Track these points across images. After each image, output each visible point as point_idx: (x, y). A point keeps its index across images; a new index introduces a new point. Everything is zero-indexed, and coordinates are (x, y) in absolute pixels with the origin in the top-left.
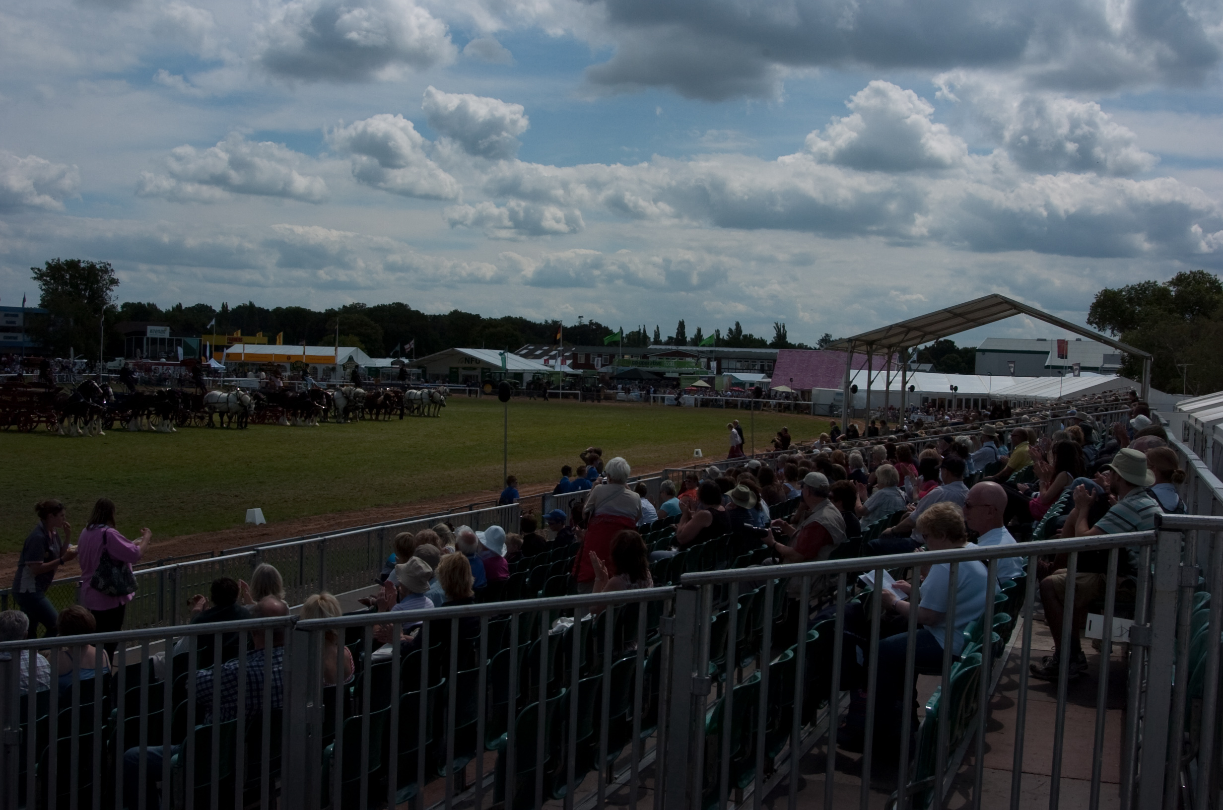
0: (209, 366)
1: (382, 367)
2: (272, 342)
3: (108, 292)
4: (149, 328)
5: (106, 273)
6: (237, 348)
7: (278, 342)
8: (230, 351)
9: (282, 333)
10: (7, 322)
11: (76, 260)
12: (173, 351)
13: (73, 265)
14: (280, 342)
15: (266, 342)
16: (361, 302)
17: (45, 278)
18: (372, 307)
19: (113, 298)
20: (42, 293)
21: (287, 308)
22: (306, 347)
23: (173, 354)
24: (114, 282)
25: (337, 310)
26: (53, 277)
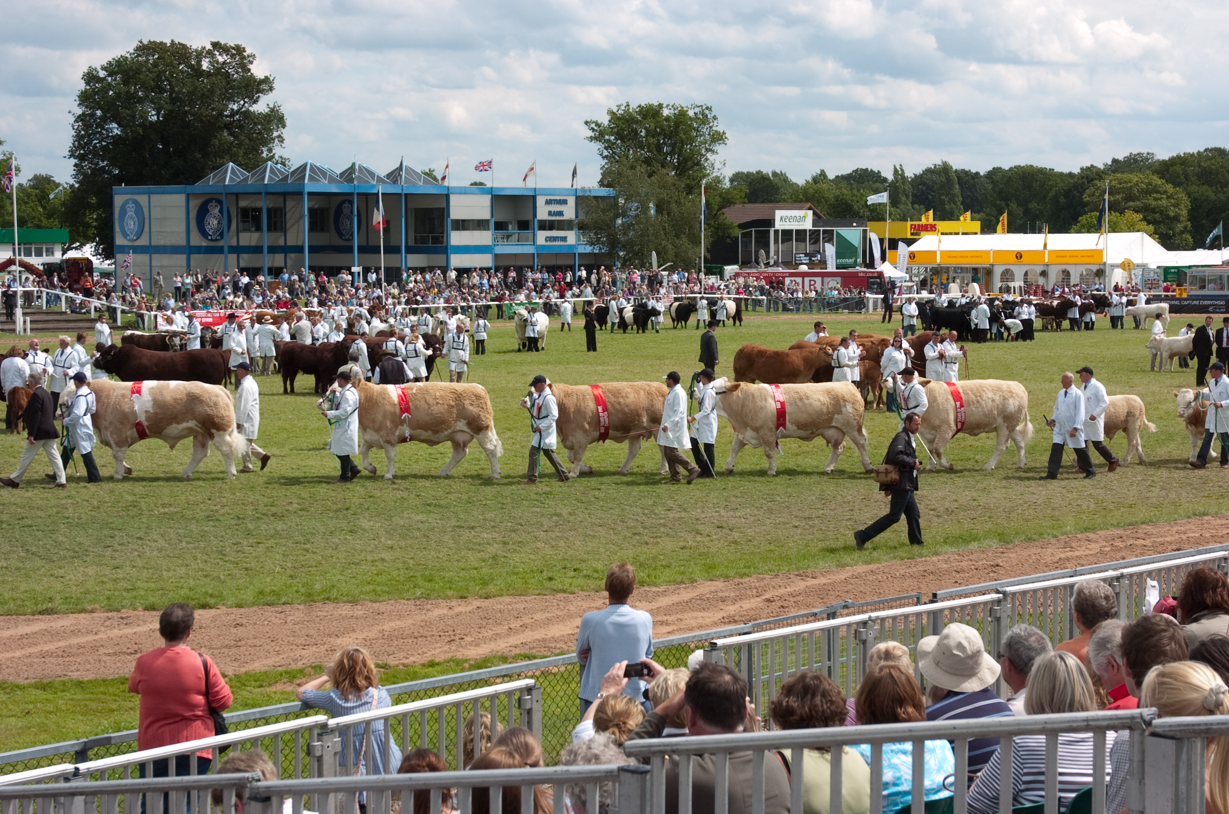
0: (881, 275)
1: (1190, 267)
2: (988, 228)
3: (709, 155)
4: (779, 214)
5: (704, 123)
6: (927, 243)
7: (999, 227)
8: (914, 248)
9: (1005, 215)
10: (550, 213)
11: (656, 104)
12: (819, 252)
13: (651, 113)
14: (1003, 229)
15: (978, 230)
16: (1144, 151)
17: (607, 137)
18: (1166, 158)
19: (717, 165)
20: (604, 162)
21: (1011, 169)
22: (1050, 236)
23: (819, 256)
24: (718, 138)
25: (1101, 167)
26: (620, 136)
